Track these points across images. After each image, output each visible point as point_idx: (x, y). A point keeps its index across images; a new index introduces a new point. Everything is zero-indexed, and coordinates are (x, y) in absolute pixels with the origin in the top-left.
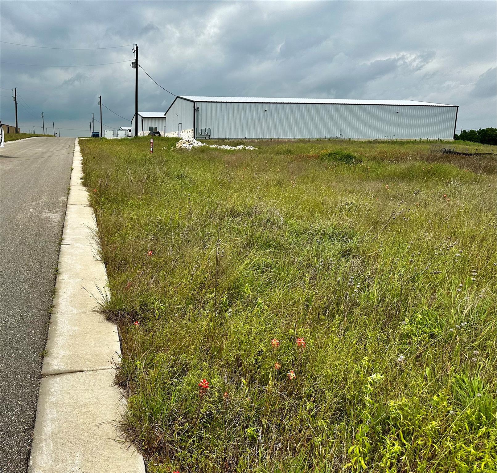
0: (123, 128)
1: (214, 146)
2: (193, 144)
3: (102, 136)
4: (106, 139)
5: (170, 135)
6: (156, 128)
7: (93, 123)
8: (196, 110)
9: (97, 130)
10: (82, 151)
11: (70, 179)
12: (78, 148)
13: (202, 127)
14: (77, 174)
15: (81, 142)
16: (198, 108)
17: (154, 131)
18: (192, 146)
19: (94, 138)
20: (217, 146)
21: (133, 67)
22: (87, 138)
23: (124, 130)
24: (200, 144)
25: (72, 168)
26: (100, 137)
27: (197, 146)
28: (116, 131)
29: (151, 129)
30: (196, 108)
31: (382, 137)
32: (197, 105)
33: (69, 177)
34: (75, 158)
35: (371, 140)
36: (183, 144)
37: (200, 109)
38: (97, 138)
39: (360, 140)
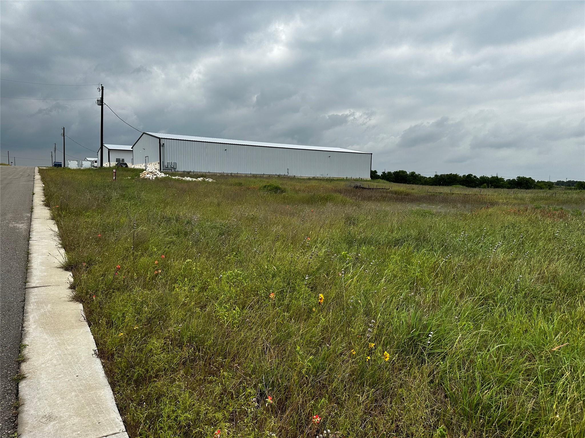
0: (88, 159)
1: (177, 177)
2: (156, 175)
3: (64, 166)
4: (69, 169)
5: (137, 167)
6: (123, 160)
7: (55, 153)
8: (161, 146)
9: (59, 159)
10: (43, 179)
11: (32, 201)
12: (38, 177)
13: (168, 160)
14: (39, 198)
15: (41, 171)
16: (164, 144)
17: (121, 162)
18: (155, 176)
19: (56, 168)
20: (179, 177)
21: (99, 105)
22: (47, 167)
23: (90, 161)
24: (163, 175)
25: (33, 193)
26: (63, 166)
27: (160, 177)
28: (81, 161)
29: (118, 160)
30: (162, 144)
31: (318, 175)
32: (162, 142)
33: (31, 200)
34: (36, 185)
35: (311, 178)
36: (147, 175)
37: (165, 145)
38: (60, 168)
39: (303, 178)
